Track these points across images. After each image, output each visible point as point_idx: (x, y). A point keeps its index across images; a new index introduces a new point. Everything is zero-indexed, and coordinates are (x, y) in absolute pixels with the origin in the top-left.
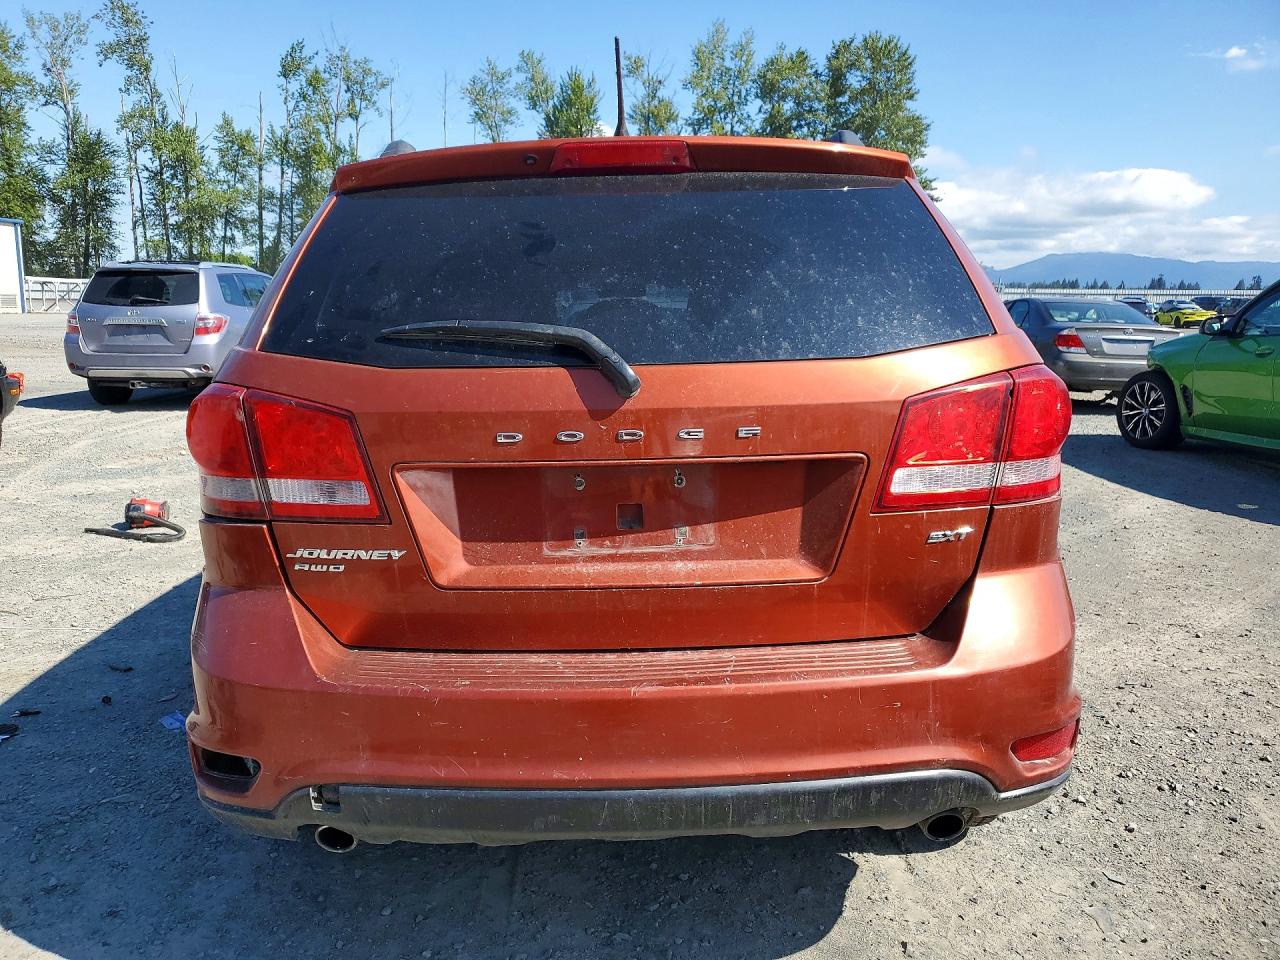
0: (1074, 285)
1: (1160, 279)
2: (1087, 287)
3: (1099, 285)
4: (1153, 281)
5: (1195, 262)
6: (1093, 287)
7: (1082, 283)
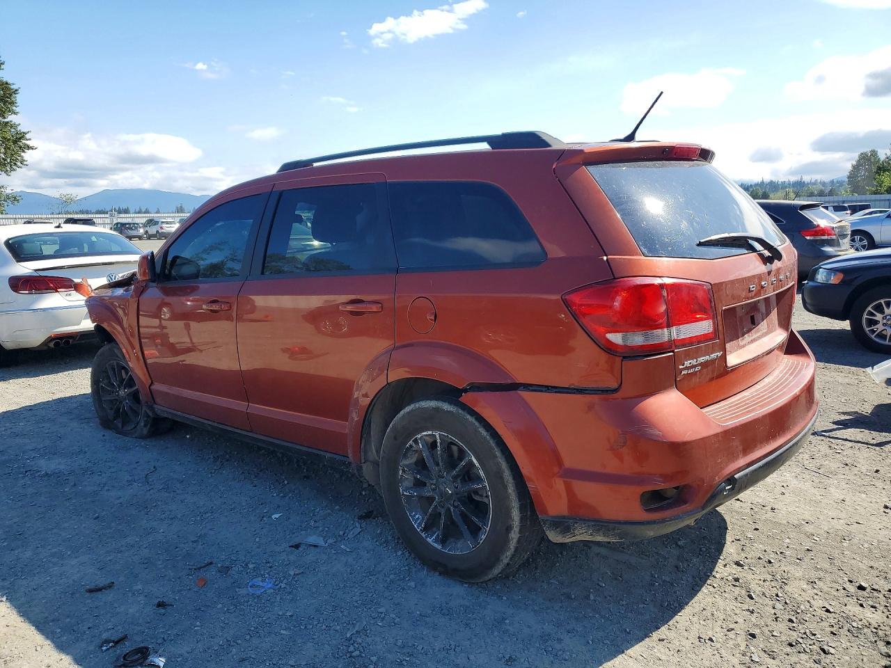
0: (126, 211)
1: (181, 207)
2: (136, 213)
3: (143, 211)
4: (177, 208)
5: (198, 195)
6: (139, 213)
7: (132, 210)
